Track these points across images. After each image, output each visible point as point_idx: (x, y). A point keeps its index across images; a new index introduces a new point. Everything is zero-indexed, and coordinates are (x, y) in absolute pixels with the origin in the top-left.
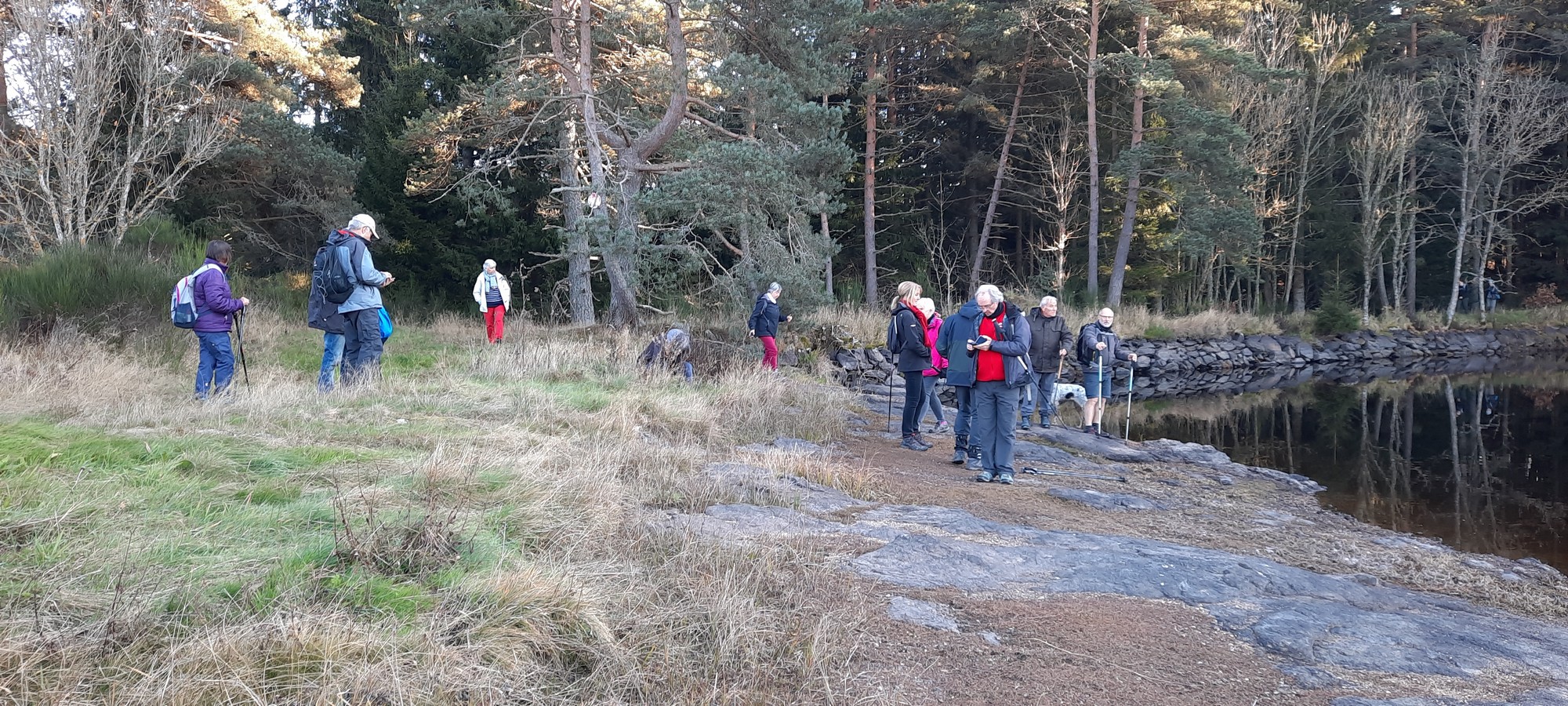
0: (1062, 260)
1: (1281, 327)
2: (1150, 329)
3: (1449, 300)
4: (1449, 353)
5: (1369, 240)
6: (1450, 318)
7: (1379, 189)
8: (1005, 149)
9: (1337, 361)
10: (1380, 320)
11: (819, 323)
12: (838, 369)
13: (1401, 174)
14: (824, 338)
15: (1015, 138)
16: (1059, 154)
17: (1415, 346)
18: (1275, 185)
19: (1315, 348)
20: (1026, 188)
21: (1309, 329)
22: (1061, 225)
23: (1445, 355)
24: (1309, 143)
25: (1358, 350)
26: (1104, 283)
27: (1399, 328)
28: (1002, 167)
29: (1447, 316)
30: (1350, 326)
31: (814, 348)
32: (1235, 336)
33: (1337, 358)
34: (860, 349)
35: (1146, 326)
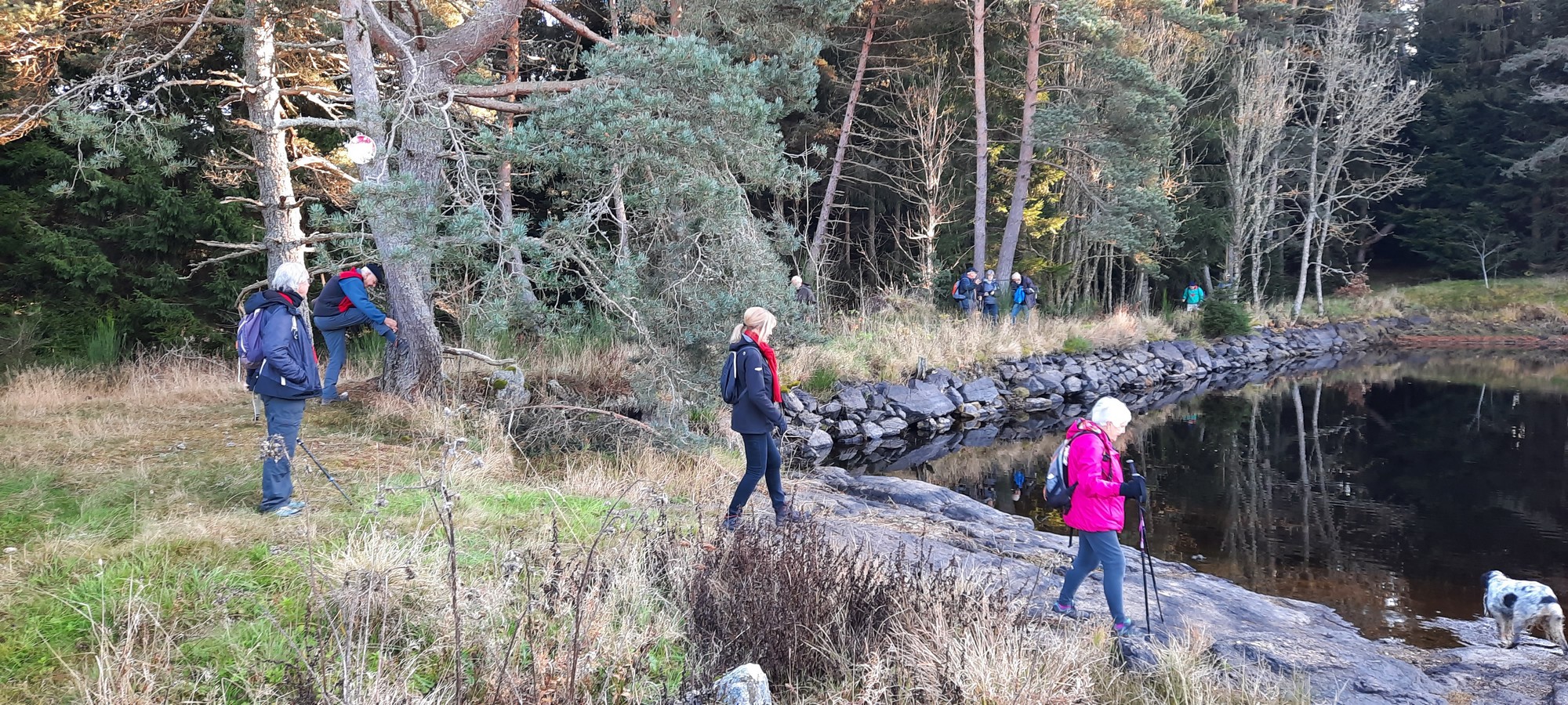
0: (931, 251)
1: (1174, 330)
2: (1067, 341)
3: (1295, 293)
6: (1298, 311)
8: (850, 109)
19: (1210, 354)
21: (1198, 331)
22: (931, 207)
23: (1306, 354)
27: (1263, 325)
28: (847, 134)
29: (1295, 309)
32: (1143, 344)
35: (1065, 336)
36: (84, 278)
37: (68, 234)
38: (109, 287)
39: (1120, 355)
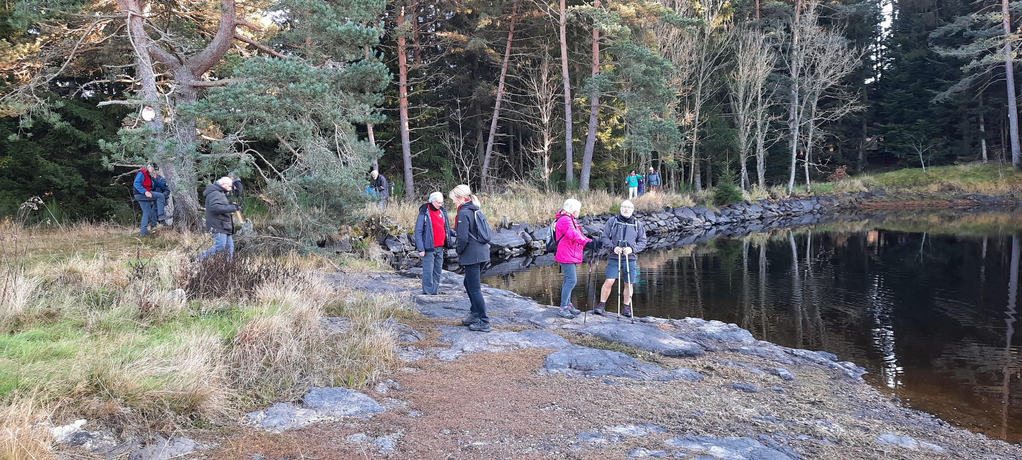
0: (546, 159)
1: (694, 201)
2: (614, 207)
3: (789, 179)
4: (793, 214)
5: (744, 140)
6: (791, 190)
7: (748, 106)
8: (502, 79)
9: (730, 223)
10: (751, 194)
11: (370, 215)
12: (386, 252)
13: (760, 96)
14: (373, 227)
15: (508, 72)
16: (541, 82)
17: (774, 210)
18: (686, 103)
19: (716, 214)
20: (518, 108)
21: (711, 202)
22: (545, 133)
23: (791, 214)
24: (701, 75)
25: (741, 214)
26: (578, 174)
27: (763, 198)
28: (500, 92)
29: (788, 189)
30: (737, 199)
31: (366, 236)
32: (667, 209)
33: (730, 221)
35: (611, 205)
36: (69, 188)
37: (61, 164)
38: (83, 192)
39: (650, 215)
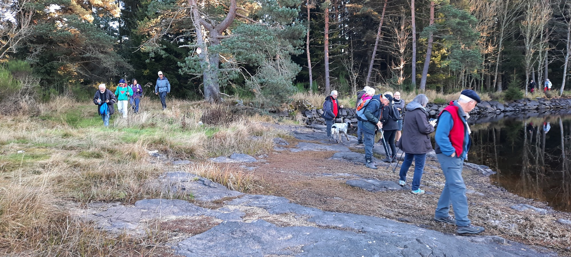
0: (402, 72)
1: (491, 97)
2: (436, 99)
3: (561, 86)
4: (561, 107)
5: (528, 62)
6: (562, 93)
7: (532, 41)
8: (380, 29)
9: (514, 111)
10: (532, 94)
11: (298, 99)
12: (304, 118)
13: (542, 35)
14: (300, 105)
15: (384, 24)
16: (401, 30)
17: (547, 104)
18: (490, 40)
19: (505, 106)
20: (387, 44)
21: (503, 98)
22: (402, 58)
23: (559, 107)
24: (504, 23)
25: (523, 106)
26: (418, 81)
27: (540, 97)
28: (378, 36)
29: (560, 92)
30: (520, 97)
31: (296, 109)
33: (514, 110)
34: (314, 109)
35: (435, 98)
